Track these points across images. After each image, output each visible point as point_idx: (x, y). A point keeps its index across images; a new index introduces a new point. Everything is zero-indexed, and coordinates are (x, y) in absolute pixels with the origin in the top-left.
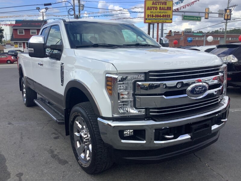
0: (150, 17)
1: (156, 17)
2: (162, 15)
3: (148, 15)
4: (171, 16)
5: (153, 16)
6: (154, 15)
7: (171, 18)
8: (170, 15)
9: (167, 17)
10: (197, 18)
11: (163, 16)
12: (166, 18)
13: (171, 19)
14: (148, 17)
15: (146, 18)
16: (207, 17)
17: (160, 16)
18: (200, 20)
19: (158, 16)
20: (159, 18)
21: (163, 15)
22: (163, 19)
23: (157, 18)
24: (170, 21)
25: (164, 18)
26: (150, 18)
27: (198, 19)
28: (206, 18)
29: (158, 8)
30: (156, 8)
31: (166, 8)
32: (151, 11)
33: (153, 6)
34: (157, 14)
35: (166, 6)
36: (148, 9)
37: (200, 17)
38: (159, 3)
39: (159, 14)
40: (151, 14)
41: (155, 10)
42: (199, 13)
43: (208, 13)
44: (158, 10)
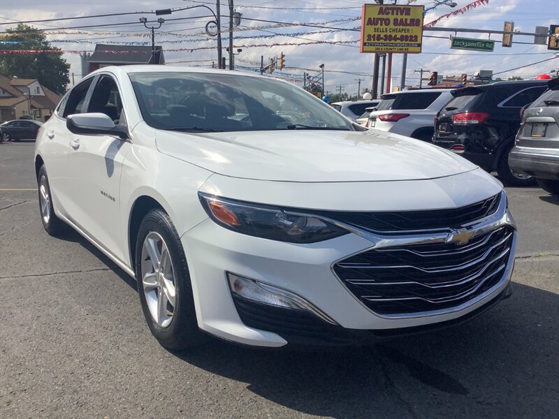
0: (372, 39)
1: (385, 40)
2: (398, 36)
3: (369, 36)
4: (419, 39)
5: (379, 38)
6: (382, 36)
7: (419, 42)
8: (416, 37)
9: (411, 40)
11: (402, 38)
12: (408, 42)
13: (420, 45)
14: (369, 39)
15: (365, 41)
16: (507, 41)
17: (396, 38)
19: (390, 38)
20: (393, 41)
21: (402, 36)
22: (400, 45)
23: (388, 41)
24: (417, 49)
25: (404, 42)
26: (372, 41)
29: (392, 22)
30: (387, 22)
31: (408, 22)
32: (377, 27)
33: (381, 16)
34: (388, 34)
35: (408, 18)
36: (370, 22)
37: (491, 42)
38: (393, 10)
39: (393, 34)
40: (377, 34)
41: (384, 26)
42: (490, 32)
43: (511, 34)
44: (391, 26)
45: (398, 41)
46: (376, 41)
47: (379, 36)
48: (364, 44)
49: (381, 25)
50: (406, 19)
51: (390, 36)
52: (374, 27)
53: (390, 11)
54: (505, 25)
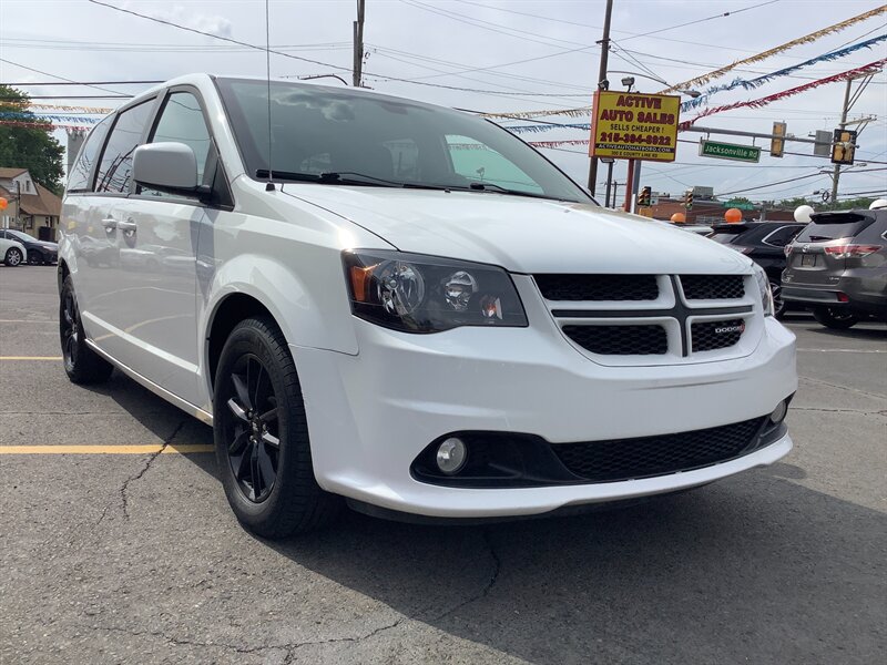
0: (608, 139)
1: (626, 141)
2: (644, 137)
3: (604, 134)
4: (672, 143)
5: (617, 138)
6: (621, 136)
7: (672, 146)
8: (668, 139)
9: (661, 143)
10: (745, 153)
11: (649, 140)
12: (657, 146)
13: (673, 151)
14: (603, 139)
15: (598, 142)
16: (776, 150)
17: (640, 139)
18: (756, 159)
19: (633, 139)
20: (636, 144)
21: (649, 137)
22: (647, 149)
23: (629, 143)
24: (670, 156)
25: (652, 145)
26: (607, 141)
27: (750, 154)
28: (773, 155)
29: (636, 116)
30: (629, 116)
31: (658, 118)
32: (614, 123)
33: (621, 108)
34: (630, 132)
35: (659, 112)
36: (605, 115)
37: (757, 150)
38: (637, 99)
39: (637, 134)
40: (614, 132)
41: (625, 122)
42: (755, 136)
43: (783, 140)
44: (635, 122)
45: (644, 144)
46: (613, 142)
47: (617, 135)
48: (597, 146)
49: (621, 119)
50: (655, 114)
51: (633, 136)
52: (610, 122)
53: (634, 102)
54: (775, 127)
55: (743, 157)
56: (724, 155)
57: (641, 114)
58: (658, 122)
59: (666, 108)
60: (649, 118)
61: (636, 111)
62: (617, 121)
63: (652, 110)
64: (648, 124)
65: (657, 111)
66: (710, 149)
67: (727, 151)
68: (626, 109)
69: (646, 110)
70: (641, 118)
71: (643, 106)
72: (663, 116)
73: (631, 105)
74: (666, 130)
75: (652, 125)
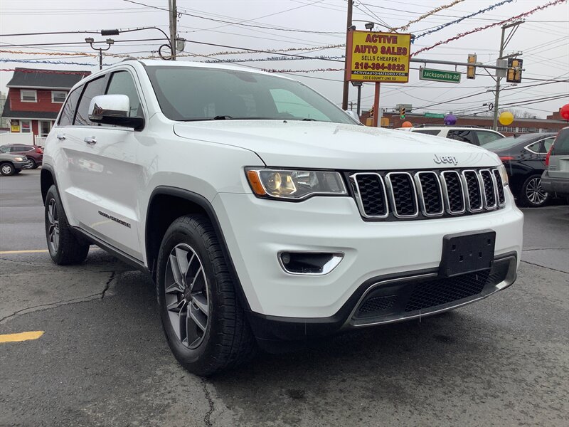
0: (360, 67)
1: (373, 68)
2: (386, 65)
3: (357, 64)
4: (406, 68)
5: (367, 66)
6: (370, 64)
7: (406, 72)
8: (403, 66)
9: (398, 69)
10: (451, 76)
11: (389, 67)
12: (396, 71)
13: (407, 75)
14: (357, 67)
15: (353, 69)
16: (471, 74)
17: (383, 67)
18: (458, 81)
19: (378, 66)
20: (380, 70)
21: (389, 65)
22: (388, 74)
23: (375, 70)
24: (404, 79)
25: (391, 70)
26: (360, 69)
27: (453, 77)
28: (469, 77)
29: (379, 50)
30: (375, 50)
31: (396, 51)
32: (364, 55)
33: (368, 44)
34: (376, 62)
35: (396, 46)
36: (358, 50)
37: (458, 74)
38: (380, 37)
39: (381, 63)
40: (364, 62)
41: (372, 54)
42: (456, 64)
43: (475, 66)
44: (379, 54)
45: (386, 70)
46: (364, 70)
47: (367, 64)
48: (352, 72)
49: (369, 52)
50: (393, 48)
51: (378, 64)
52: (361, 54)
53: (378, 39)
54: (469, 57)
55: (449, 79)
56: (436, 78)
57: (383, 48)
58: (395, 54)
59: (401, 43)
60: (389, 51)
61: (379, 45)
62: (366, 54)
63: (391, 45)
64: (389, 56)
65: (394, 45)
66: (427, 74)
67: (439, 76)
68: (372, 44)
69: (387, 45)
70: (383, 50)
71: (384, 42)
72: (399, 49)
73: (375, 41)
74: (402, 60)
75: (392, 56)
